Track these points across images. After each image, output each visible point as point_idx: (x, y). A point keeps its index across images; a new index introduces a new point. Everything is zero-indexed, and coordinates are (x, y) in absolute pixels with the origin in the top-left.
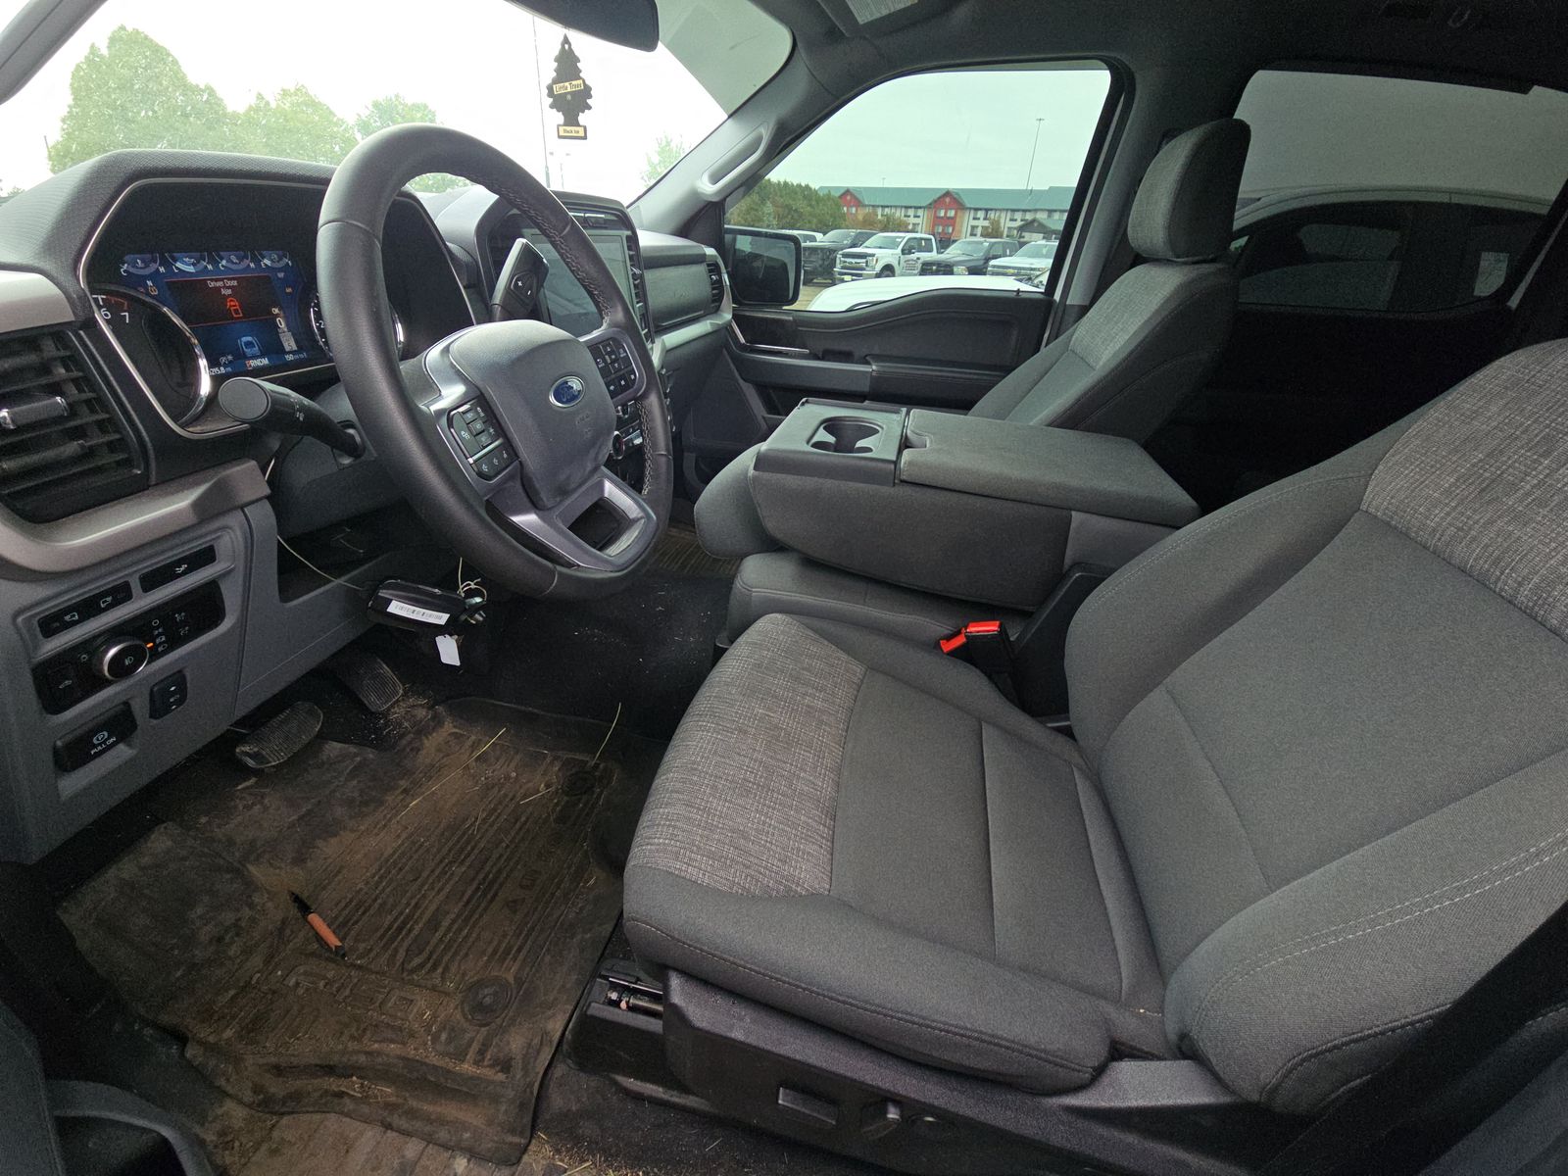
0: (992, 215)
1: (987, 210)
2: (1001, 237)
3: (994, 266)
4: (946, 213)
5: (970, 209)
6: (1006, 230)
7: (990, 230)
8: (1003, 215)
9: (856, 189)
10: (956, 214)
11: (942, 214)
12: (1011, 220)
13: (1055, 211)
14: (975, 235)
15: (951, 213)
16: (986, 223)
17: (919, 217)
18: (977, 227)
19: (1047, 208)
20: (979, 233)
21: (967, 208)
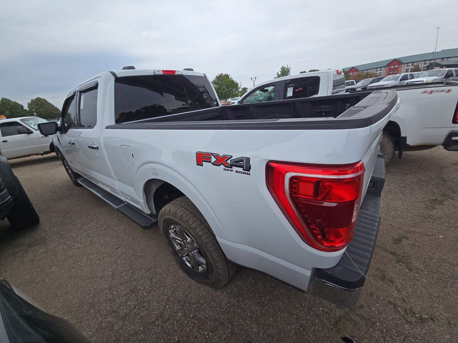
0: (415, 64)
1: (413, 63)
2: (421, 71)
3: (369, 87)
4: (394, 67)
5: (405, 63)
6: (422, 68)
7: (415, 69)
8: (421, 63)
9: (356, 66)
10: (398, 66)
11: (392, 67)
12: (424, 64)
13: (445, 58)
14: (408, 72)
15: (397, 66)
16: (413, 67)
17: (382, 70)
18: (409, 69)
19: (441, 57)
20: (409, 71)
21: (404, 63)
